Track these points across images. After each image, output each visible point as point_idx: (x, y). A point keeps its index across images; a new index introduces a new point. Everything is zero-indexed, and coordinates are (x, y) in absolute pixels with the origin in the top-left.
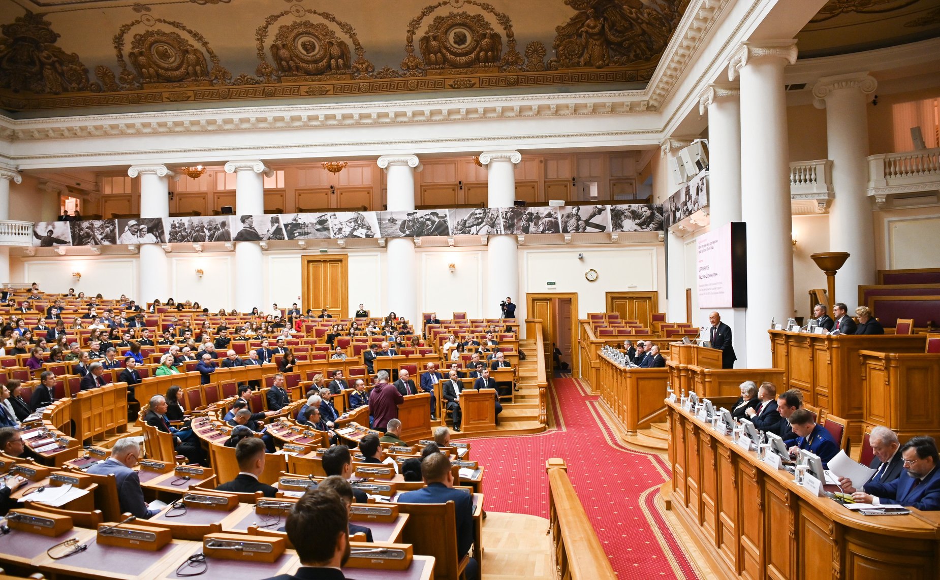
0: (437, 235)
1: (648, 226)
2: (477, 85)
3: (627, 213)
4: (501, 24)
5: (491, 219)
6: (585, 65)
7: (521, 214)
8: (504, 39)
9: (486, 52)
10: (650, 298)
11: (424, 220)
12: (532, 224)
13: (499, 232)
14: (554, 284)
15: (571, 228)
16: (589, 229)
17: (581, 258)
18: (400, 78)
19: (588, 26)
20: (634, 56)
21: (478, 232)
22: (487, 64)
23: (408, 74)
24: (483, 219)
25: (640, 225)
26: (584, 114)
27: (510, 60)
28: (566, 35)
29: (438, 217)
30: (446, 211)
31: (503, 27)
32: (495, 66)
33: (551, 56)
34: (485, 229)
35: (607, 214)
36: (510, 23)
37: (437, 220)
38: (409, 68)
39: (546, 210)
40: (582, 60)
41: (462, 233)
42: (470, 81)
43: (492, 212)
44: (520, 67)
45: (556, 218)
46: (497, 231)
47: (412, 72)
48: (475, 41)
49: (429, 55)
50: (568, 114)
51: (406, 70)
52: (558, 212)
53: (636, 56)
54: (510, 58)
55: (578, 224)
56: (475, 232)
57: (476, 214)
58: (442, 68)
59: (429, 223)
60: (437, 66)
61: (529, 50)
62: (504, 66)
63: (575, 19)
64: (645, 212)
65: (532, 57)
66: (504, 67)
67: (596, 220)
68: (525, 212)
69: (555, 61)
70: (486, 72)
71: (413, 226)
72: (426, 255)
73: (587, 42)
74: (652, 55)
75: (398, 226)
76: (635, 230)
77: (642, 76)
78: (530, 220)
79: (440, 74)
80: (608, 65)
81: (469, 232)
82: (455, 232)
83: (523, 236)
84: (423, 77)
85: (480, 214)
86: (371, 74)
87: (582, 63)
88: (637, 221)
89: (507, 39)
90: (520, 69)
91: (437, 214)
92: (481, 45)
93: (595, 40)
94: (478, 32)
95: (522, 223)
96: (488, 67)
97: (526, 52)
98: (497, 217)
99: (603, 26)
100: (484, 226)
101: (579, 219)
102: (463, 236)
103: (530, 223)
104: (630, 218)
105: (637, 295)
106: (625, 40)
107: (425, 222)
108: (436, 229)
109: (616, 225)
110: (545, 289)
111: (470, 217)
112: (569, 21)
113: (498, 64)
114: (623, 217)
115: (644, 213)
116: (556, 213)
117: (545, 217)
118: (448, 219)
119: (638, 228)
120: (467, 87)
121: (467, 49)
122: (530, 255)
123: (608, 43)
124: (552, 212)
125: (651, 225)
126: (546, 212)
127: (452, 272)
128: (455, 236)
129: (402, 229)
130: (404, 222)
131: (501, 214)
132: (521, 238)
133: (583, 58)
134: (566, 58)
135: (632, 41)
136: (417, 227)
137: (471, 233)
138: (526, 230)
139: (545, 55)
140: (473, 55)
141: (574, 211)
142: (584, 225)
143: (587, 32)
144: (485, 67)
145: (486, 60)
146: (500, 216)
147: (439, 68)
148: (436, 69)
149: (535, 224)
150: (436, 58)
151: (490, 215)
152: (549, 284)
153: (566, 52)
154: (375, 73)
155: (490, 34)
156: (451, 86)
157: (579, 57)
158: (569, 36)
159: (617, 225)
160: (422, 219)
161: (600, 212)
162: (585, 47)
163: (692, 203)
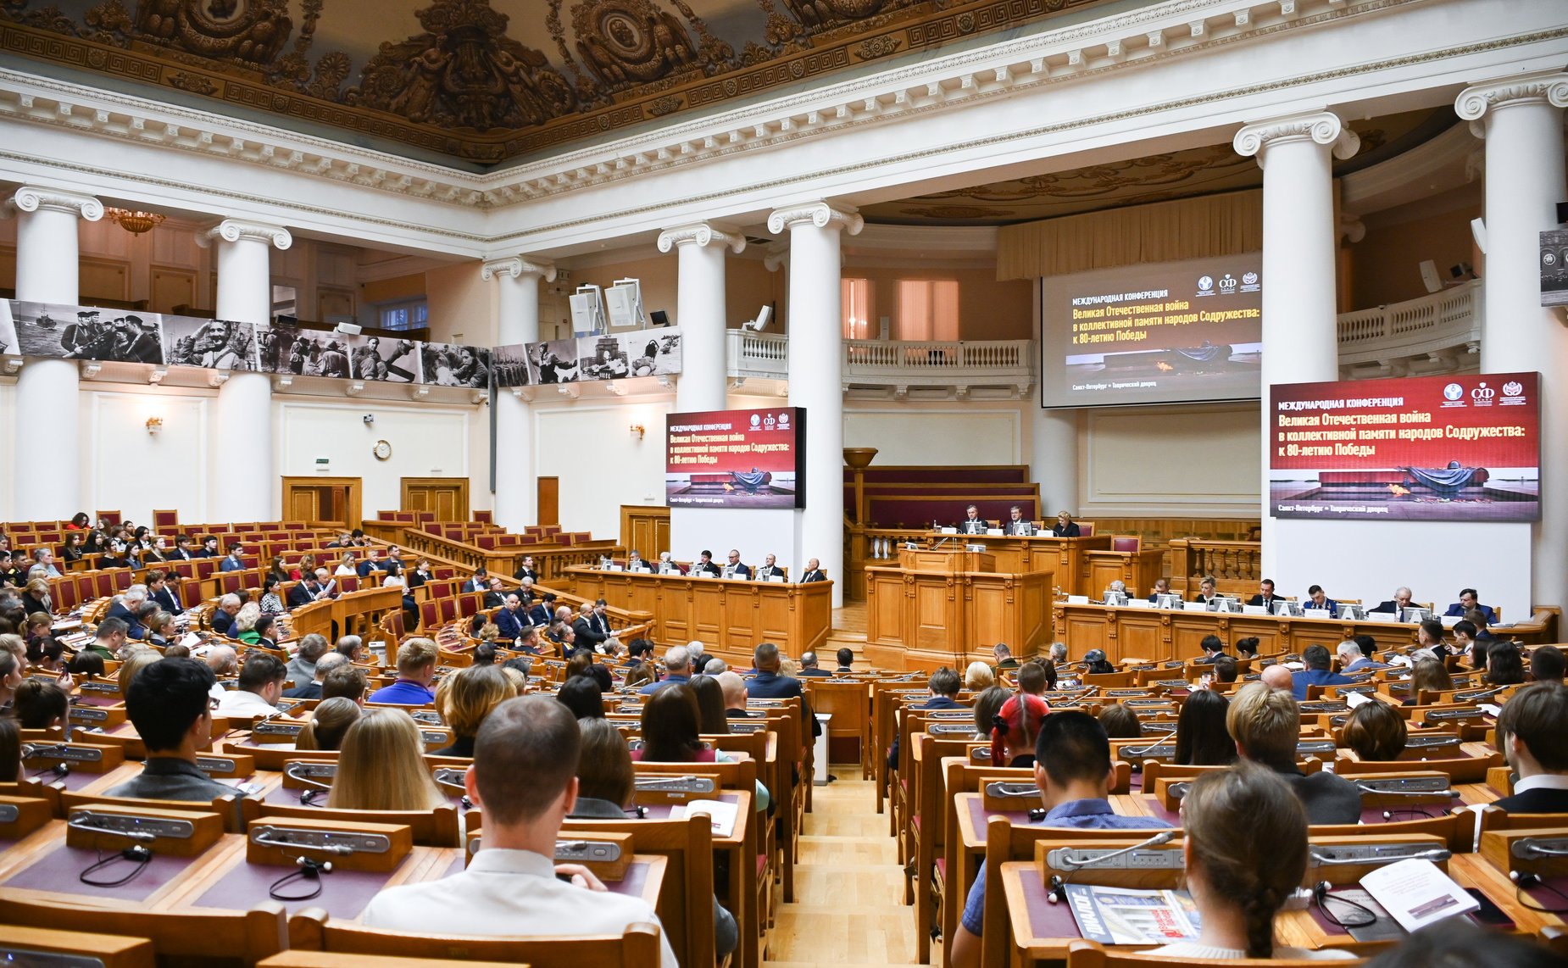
0: (138, 361)
1: (469, 380)
2: (220, 93)
3: (443, 357)
4: (305, 7)
5: (240, 342)
6: (396, 111)
7: (291, 340)
8: (296, 32)
9: (256, 43)
10: (458, 488)
11: (114, 330)
12: (307, 359)
13: (253, 368)
14: (325, 461)
15: (367, 372)
16: (392, 376)
17: (367, 421)
18: (74, 38)
19: (428, 57)
20: (465, 118)
21: (216, 362)
22: (247, 63)
23: (95, 34)
24: (225, 339)
25: (459, 376)
26: (391, 190)
27: (289, 68)
28: (392, 58)
29: (142, 328)
30: (158, 318)
31: (305, 13)
32: (259, 71)
33: (352, 83)
34: (229, 359)
35: (416, 355)
36: (320, 12)
37: (139, 332)
38: (99, 25)
39: (330, 336)
40: (394, 103)
41: (187, 362)
42: (209, 83)
43: (241, 330)
44: (300, 85)
45: (344, 353)
46: (249, 364)
47: (103, 34)
48: (247, 18)
49: (152, 13)
50: (368, 185)
51: (93, 26)
52: (348, 343)
53: (468, 120)
54: (289, 65)
55: (376, 366)
56: (211, 363)
57: (213, 330)
58: (165, 45)
59: (123, 335)
60: (157, 39)
61: (325, 62)
62: (274, 74)
63: (415, 41)
64: (466, 357)
65: (324, 75)
66: (274, 77)
67: (400, 363)
68: (296, 337)
69: (355, 92)
70: (242, 76)
71: (90, 338)
72: (100, 396)
73: (413, 79)
74: (491, 126)
75: (58, 336)
76: (453, 385)
77: (466, 151)
78: (303, 351)
79: (157, 54)
80: (426, 121)
81: (199, 362)
82: (174, 359)
83: (291, 378)
84: (122, 51)
85: (219, 330)
86: (15, 11)
87: (393, 106)
88: (456, 371)
89: (300, 33)
90: (299, 88)
91: (138, 321)
92: (253, 29)
93: (425, 79)
94: (260, 6)
95: (293, 356)
96: (248, 67)
97: (319, 64)
98: (250, 339)
99: (447, 64)
100: (227, 353)
101: (377, 359)
102: (188, 367)
103: (304, 356)
104: (446, 365)
105: (442, 484)
106: (464, 94)
107: (115, 333)
108: (137, 349)
109: (428, 374)
110: (310, 470)
111: (201, 335)
112: (405, 39)
113: (266, 68)
114: (437, 362)
115: (464, 360)
116: (344, 344)
117: (328, 350)
118: (160, 332)
119: (457, 381)
120: (202, 93)
121: (225, 27)
122: (289, 410)
123: (441, 88)
124: (339, 343)
125: (473, 379)
126: (329, 342)
127: (151, 433)
128: (174, 366)
129: (67, 341)
130: (72, 329)
131: (256, 335)
132: (286, 380)
133: (396, 100)
134: (374, 92)
135: (473, 98)
136: (99, 341)
137: (204, 363)
138: (297, 368)
139: (344, 78)
140: (230, 41)
141: (371, 344)
142: (385, 368)
143: (420, 64)
144: (243, 66)
145: (249, 56)
146: (256, 339)
147: (159, 43)
148: (153, 42)
149: (314, 360)
150: (161, 24)
151: (238, 335)
152: (320, 461)
153: (378, 83)
154: (25, 13)
155: (279, 16)
156: (172, 81)
157: (392, 97)
158: (393, 62)
159: (430, 375)
160: (109, 327)
161: (407, 350)
162: (407, 84)
163: (626, 365)
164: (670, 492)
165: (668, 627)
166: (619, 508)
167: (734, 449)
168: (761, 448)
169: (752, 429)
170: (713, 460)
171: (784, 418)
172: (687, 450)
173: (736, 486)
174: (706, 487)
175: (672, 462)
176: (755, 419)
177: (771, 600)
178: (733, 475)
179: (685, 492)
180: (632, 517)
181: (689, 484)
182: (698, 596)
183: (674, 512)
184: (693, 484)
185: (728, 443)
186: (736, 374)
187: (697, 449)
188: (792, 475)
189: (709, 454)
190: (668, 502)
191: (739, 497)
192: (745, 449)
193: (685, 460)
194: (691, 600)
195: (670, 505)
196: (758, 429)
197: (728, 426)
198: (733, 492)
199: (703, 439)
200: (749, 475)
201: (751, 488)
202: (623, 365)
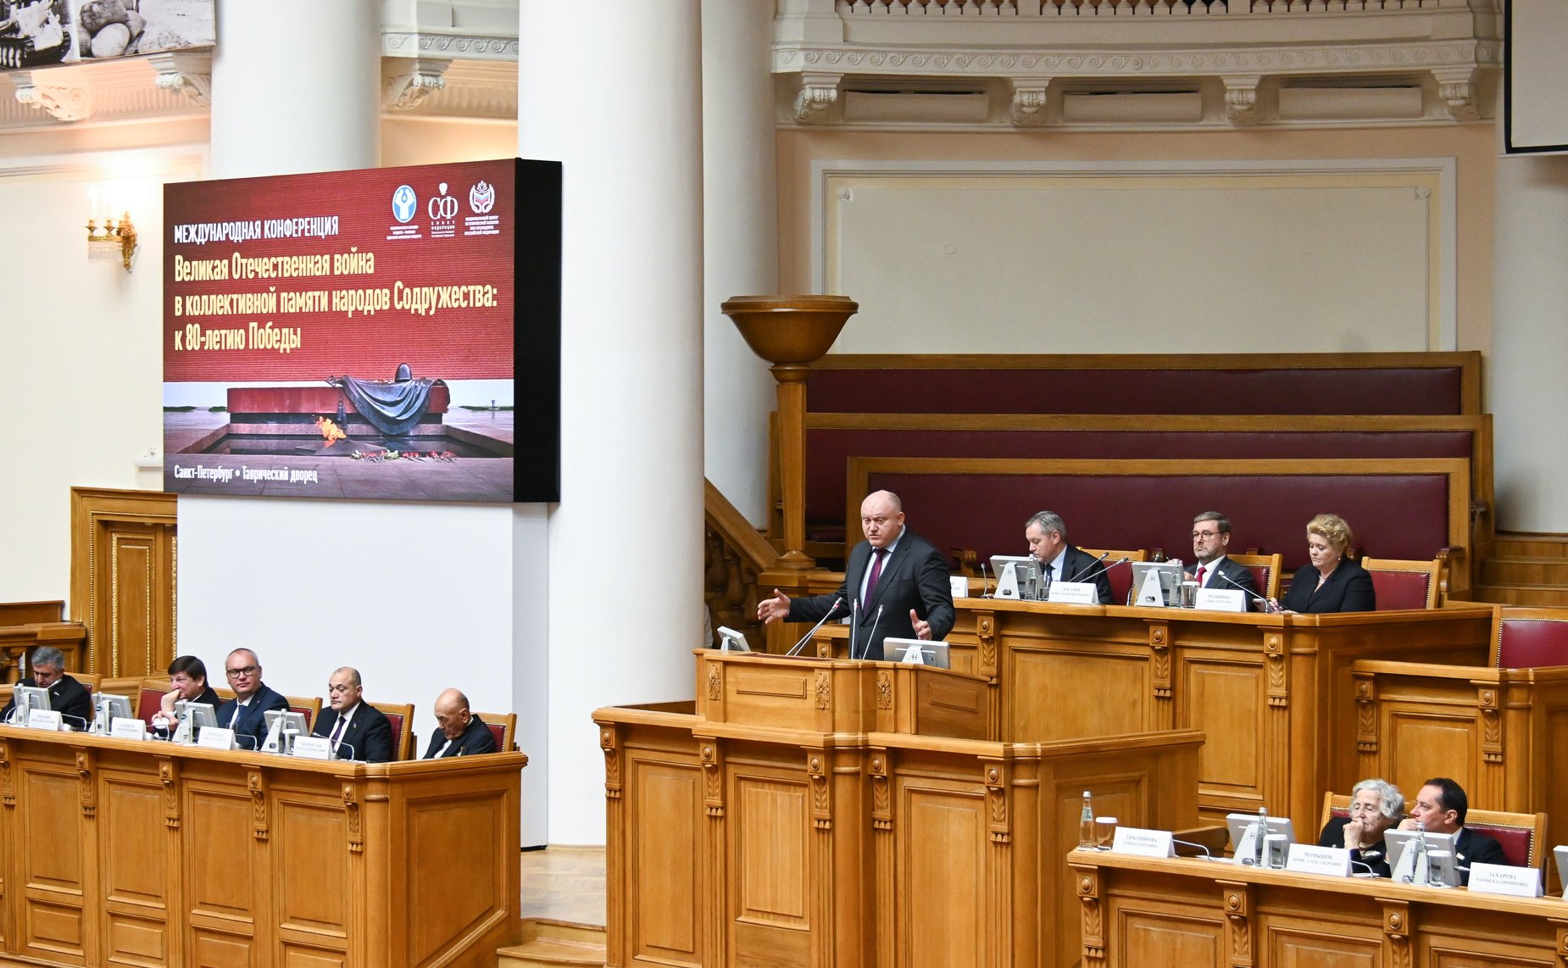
163: (64, 21)
164: (180, 446)
165: (33, 902)
166: (68, 494)
167: (348, 302)
168: (421, 300)
169: (397, 234)
170: (291, 340)
171: (483, 196)
172: (218, 304)
173: (354, 428)
174: (272, 428)
175: (178, 345)
176: (404, 201)
177: (302, 816)
178: (345, 390)
179: (216, 445)
180: (106, 526)
181: (225, 418)
182: (112, 799)
183: (188, 511)
184: (236, 418)
185: (331, 283)
186: (411, 49)
187: (248, 303)
188: (503, 391)
189: (280, 320)
190: (169, 477)
191: (357, 464)
192: (378, 299)
193: (213, 339)
194: (91, 812)
195: (175, 489)
196: (412, 233)
197: (328, 226)
198: (344, 447)
199: (262, 267)
200: (388, 390)
201: (392, 435)
202: (55, 20)
